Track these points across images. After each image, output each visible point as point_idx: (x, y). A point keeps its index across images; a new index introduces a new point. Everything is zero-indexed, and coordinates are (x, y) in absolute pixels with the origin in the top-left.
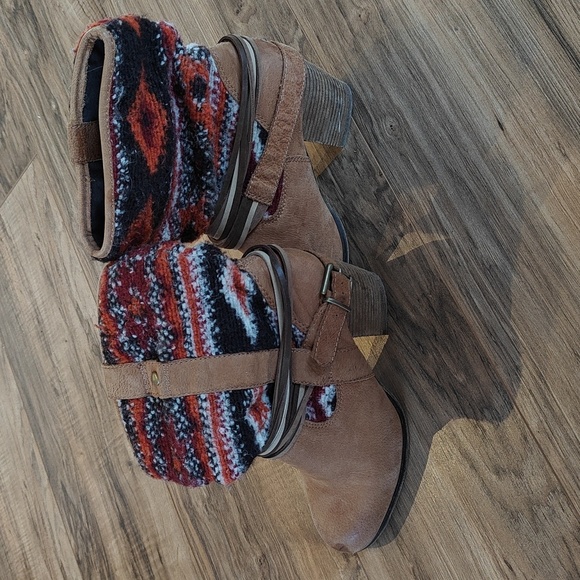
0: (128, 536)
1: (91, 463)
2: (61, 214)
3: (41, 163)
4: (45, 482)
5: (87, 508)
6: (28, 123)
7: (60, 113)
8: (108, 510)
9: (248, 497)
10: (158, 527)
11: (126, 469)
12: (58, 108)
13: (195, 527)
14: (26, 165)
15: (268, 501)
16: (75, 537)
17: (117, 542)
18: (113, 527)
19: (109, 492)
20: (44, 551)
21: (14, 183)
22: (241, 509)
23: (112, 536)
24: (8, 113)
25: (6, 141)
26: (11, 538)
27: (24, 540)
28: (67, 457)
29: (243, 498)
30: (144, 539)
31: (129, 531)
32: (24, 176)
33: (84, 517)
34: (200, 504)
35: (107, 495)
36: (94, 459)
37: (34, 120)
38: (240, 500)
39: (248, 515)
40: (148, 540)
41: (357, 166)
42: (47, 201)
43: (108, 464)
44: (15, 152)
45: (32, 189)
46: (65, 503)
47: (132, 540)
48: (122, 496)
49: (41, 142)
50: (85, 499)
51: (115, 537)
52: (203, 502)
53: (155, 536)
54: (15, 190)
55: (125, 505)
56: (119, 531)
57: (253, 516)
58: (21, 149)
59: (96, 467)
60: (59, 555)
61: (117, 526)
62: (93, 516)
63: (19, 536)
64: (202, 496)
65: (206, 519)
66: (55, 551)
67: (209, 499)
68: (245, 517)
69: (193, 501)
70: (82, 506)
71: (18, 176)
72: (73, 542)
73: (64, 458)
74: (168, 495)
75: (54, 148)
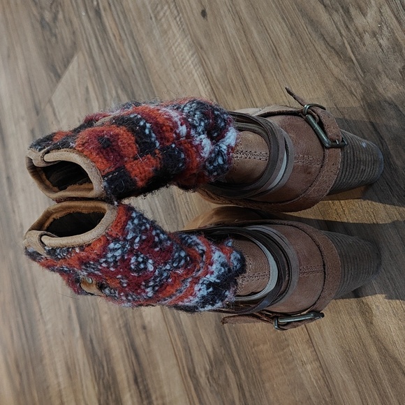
0: (140, 392)
1: (113, 322)
2: (98, 100)
3: (83, 54)
4: (78, 333)
5: (109, 361)
6: (75, 20)
7: (99, 9)
8: (125, 366)
9: (247, 377)
10: (166, 390)
11: (140, 331)
12: (98, 4)
13: (198, 396)
14: (72, 56)
15: (267, 385)
16: (98, 384)
17: (131, 396)
18: (128, 382)
19: (126, 351)
20: (75, 392)
21: (63, 73)
22: (240, 387)
23: (127, 390)
24: (61, 13)
25: (59, 36)
26: (51, 375)
27: (61, 379)
28: (95, 314)
29: (243, 377)
30: (154, 398)
31: (141, 387)
32: (70, 67)
33: (106, 369)
34: (203, 375)
35: (124, 353)
36: (116, 319)
37: (79, 17)
38: (240, 378)
39: (247, 394)
40: (157, 399)
41: (381, 41)
42: (87, 89)
43: (126, 325)
44: (65, 46)
45: (76, 78)
46: (92, 354)
47: (143, 396)
48: (137, 356)
49: (84, 36)
50: (107, 353)
51: (130, 391)
52: (206, 373)
53: (163, 397)
54: (63, 80)
55: (139, 363)
56: (133, 387)
57: (251, 396)
58: (68, 43)
59: (117, 326)
60: (86, 397)
61: (132, 382)
62: (113, 369)
63: (57, 376)
64: (205, 369)
65: (208, 391)
66: (83, 393)
67: (211, 372)
68: (244, 395)
69: (197, 371)
70: (104, 359)
71: (66, 66)
72: (96, 388)
73: (93, 315)
74: (175, 361)
75: (94, 41)
